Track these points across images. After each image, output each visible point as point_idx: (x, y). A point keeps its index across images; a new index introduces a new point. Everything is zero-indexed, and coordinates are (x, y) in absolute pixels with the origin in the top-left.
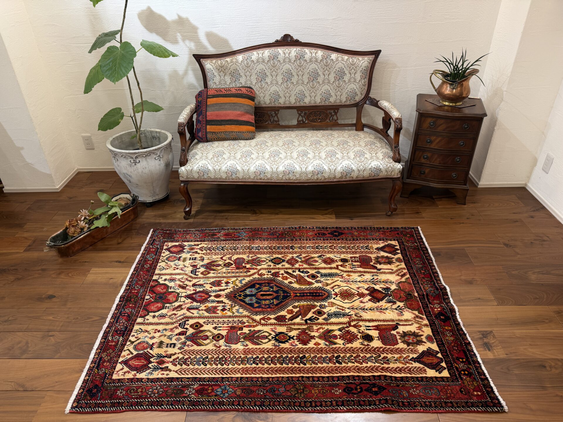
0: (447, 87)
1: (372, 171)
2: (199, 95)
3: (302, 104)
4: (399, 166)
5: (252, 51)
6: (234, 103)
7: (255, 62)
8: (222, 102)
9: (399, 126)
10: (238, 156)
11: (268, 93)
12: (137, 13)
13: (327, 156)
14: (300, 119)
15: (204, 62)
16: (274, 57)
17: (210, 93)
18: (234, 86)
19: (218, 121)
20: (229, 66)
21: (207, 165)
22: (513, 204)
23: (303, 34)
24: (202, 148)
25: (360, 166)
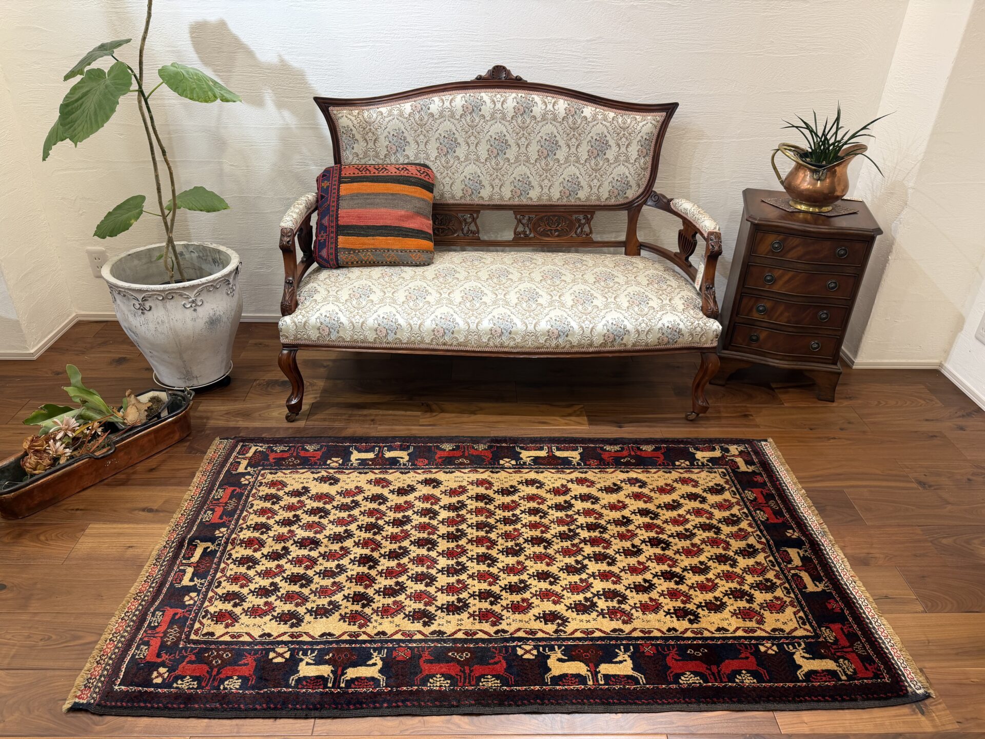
0: (805, 176)
1: (663, 334)
2: (325, 175)
3: (524, 200)
4: (715, 324)
5: (431, 95)
6: (392, 194)
7: (437, 117)
8: (369, 191)
9: (716, 248)
10: (401, 296)
11: (459, 178)
13: (576, 302)
14: (520, 229)
15: (335, 112)
16: (473, 109)
17: (346, 173)
18: (393, 161)
19: (361, 227)
20: (385, 123)
21: (337, 313)
22: (923, 402)
23: (529, 68)
24: (327, 280)
25: (640, 324)
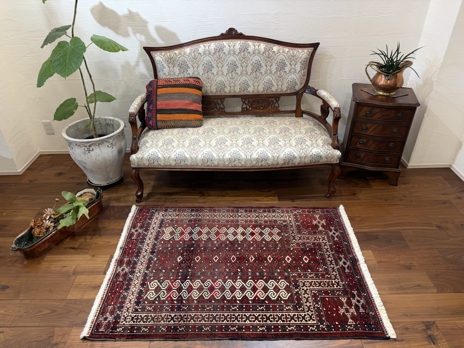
0: (382, 78)
1: (312, 158)
2: (150, 85)
3: (246, 93)
4: (338, 152)
5: (199, 44)
6: (182, 93)
7: (202, 54)
8: (171, 92)
9: (338, 115)
10: (187, 143)
11: (214, 83)
12: (90, 8)
13: (270, 144)
14: (244, 106)
15: (154, 54)
16: (219, 50)
17: (160, 83)
18: (182, 76)
19: (168, 110)
20: (177, 58)
21: (157, 153)
22: (441, 185)
23: (246, 28)
24: (153, 136)
25: (301, 154)
